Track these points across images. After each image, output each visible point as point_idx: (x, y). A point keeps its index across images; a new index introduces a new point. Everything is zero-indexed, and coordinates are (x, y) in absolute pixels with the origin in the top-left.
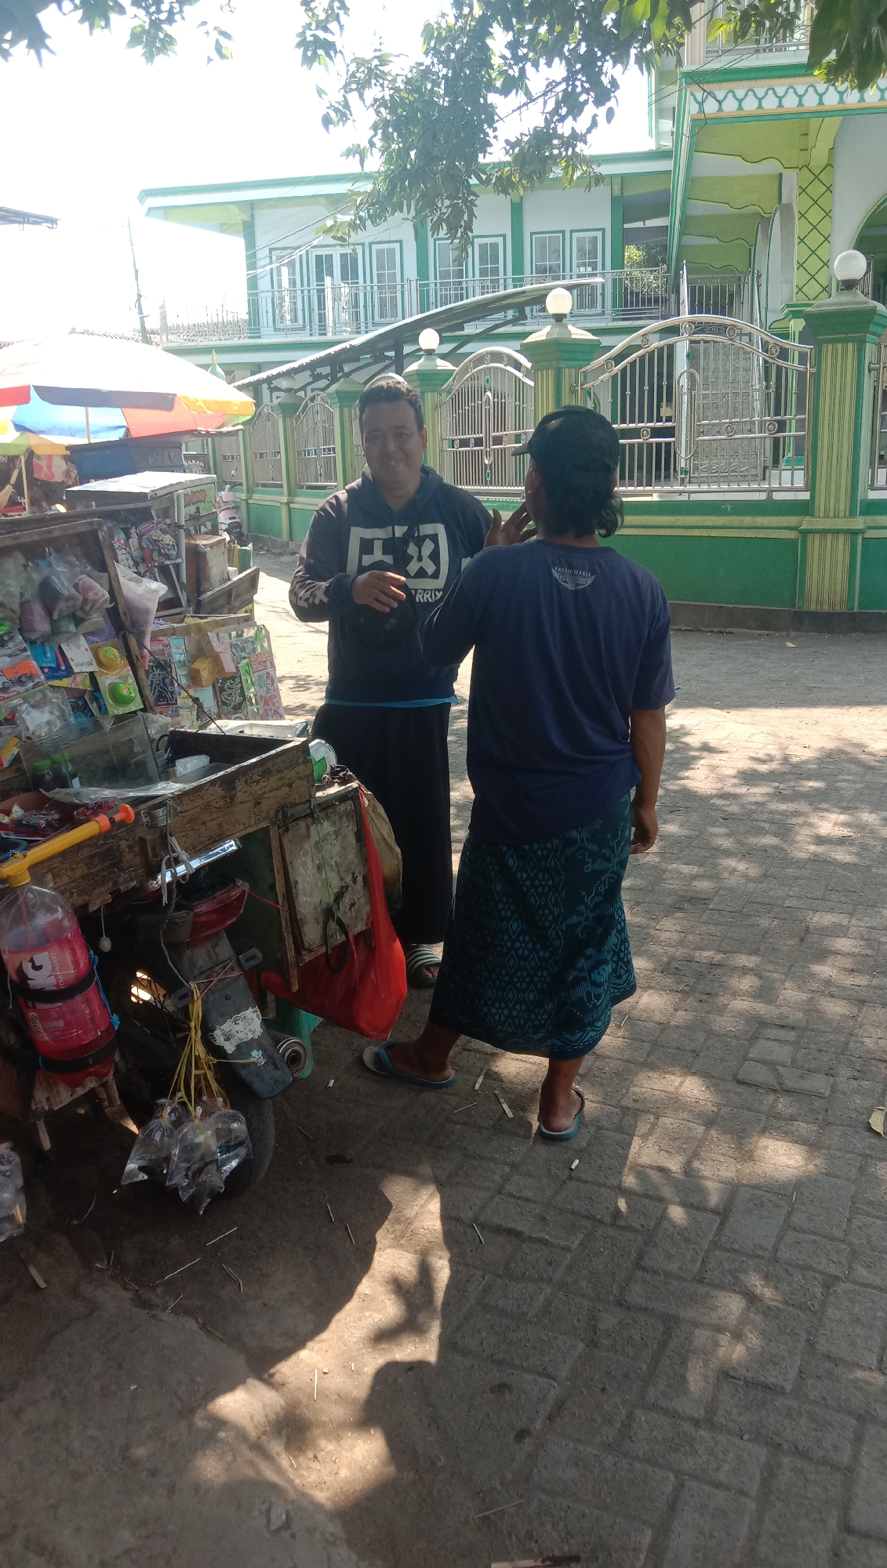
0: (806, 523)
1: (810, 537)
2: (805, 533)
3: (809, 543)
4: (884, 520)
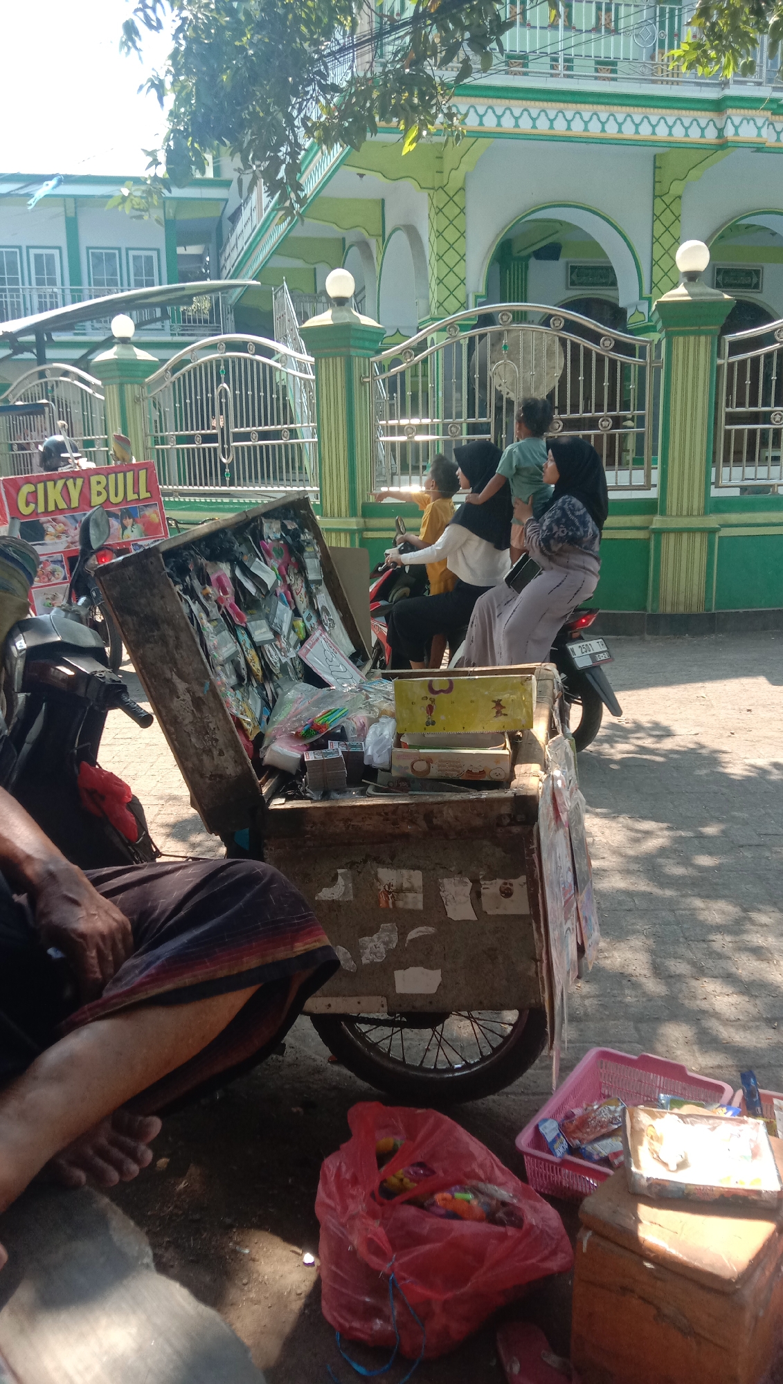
0: (657, 522)
1: (664, 537)
2: (659, 533)
3: (664, 542)
4: (733, 518)
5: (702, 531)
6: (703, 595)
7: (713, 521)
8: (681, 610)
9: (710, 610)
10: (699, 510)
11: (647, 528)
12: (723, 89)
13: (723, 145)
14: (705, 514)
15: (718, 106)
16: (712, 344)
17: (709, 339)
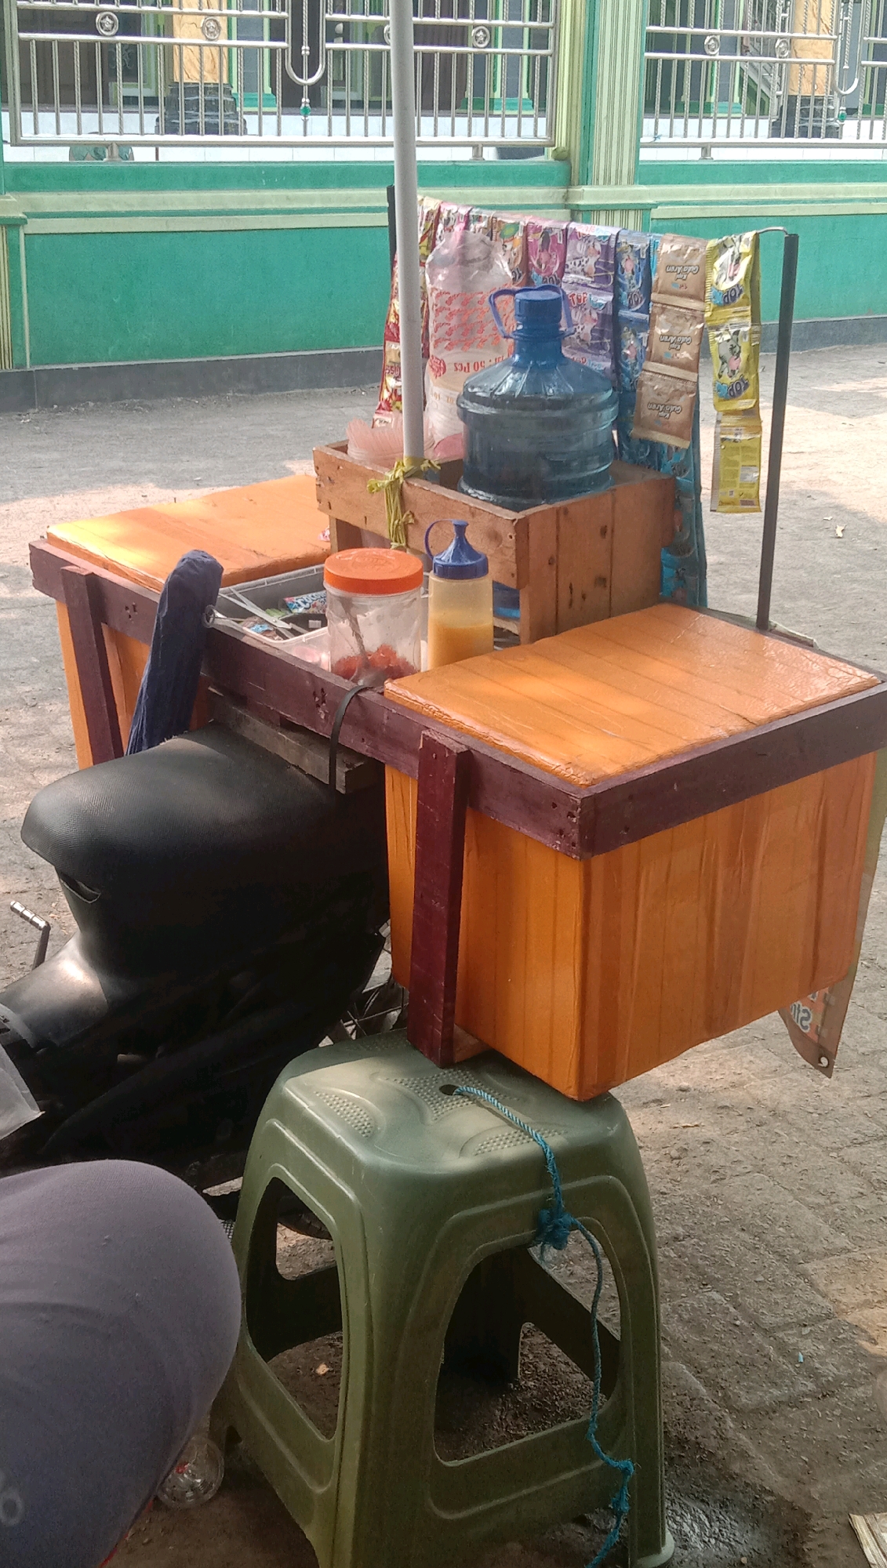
9: (25, 366)
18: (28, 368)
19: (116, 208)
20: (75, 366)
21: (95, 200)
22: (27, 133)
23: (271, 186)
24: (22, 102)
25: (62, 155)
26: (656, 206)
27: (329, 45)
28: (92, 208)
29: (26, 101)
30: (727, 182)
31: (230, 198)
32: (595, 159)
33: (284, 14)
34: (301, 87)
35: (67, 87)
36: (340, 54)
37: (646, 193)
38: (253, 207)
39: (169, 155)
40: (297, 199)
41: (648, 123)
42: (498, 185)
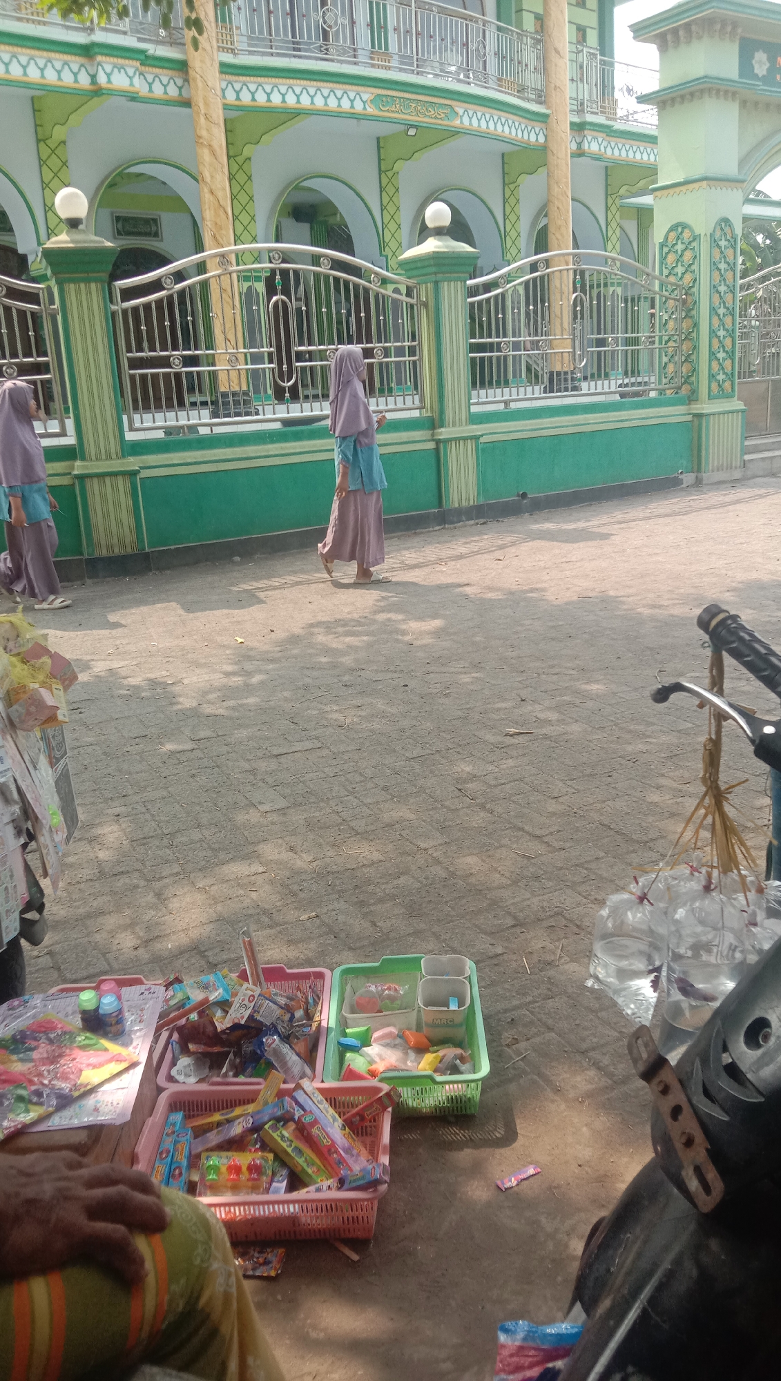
0: (79, 467)
1: (88, 481)
2: (81, 478)
3: (88, 486)
4: (152, 459)
5: (123, 473)
6: (135, 535)
7: (132, 463)
8: (117, 551)
9: (144, 549)
10: (117, 453)
11: (70, 474)
12: (89, 35)
13: (97, 92)
14: (123, 456)
15: (87, 51)
16: (103, 290)
17: (99, 285)
18: (147, 550)
19: (189, 461)
20: (172, 547)
21: (176, 457)
22: (137, 425)
23: (272, 442)
24: (134, 409)
25: (160, 434)
26: (482, 436)
27: (297, 364)
28: (175, 462)
29: (136, 408)
30: (519, 420)
31: (251, 450)
32: (447, 412)
33: (272, 349)
34: (284, 388)
35: (158, 399)
36: (303, 369)
37: (476, 429)
38: (263, 454)
39: (217, 430)
40: (287, 448)
41: (474, 393)
42: (395, 431)
